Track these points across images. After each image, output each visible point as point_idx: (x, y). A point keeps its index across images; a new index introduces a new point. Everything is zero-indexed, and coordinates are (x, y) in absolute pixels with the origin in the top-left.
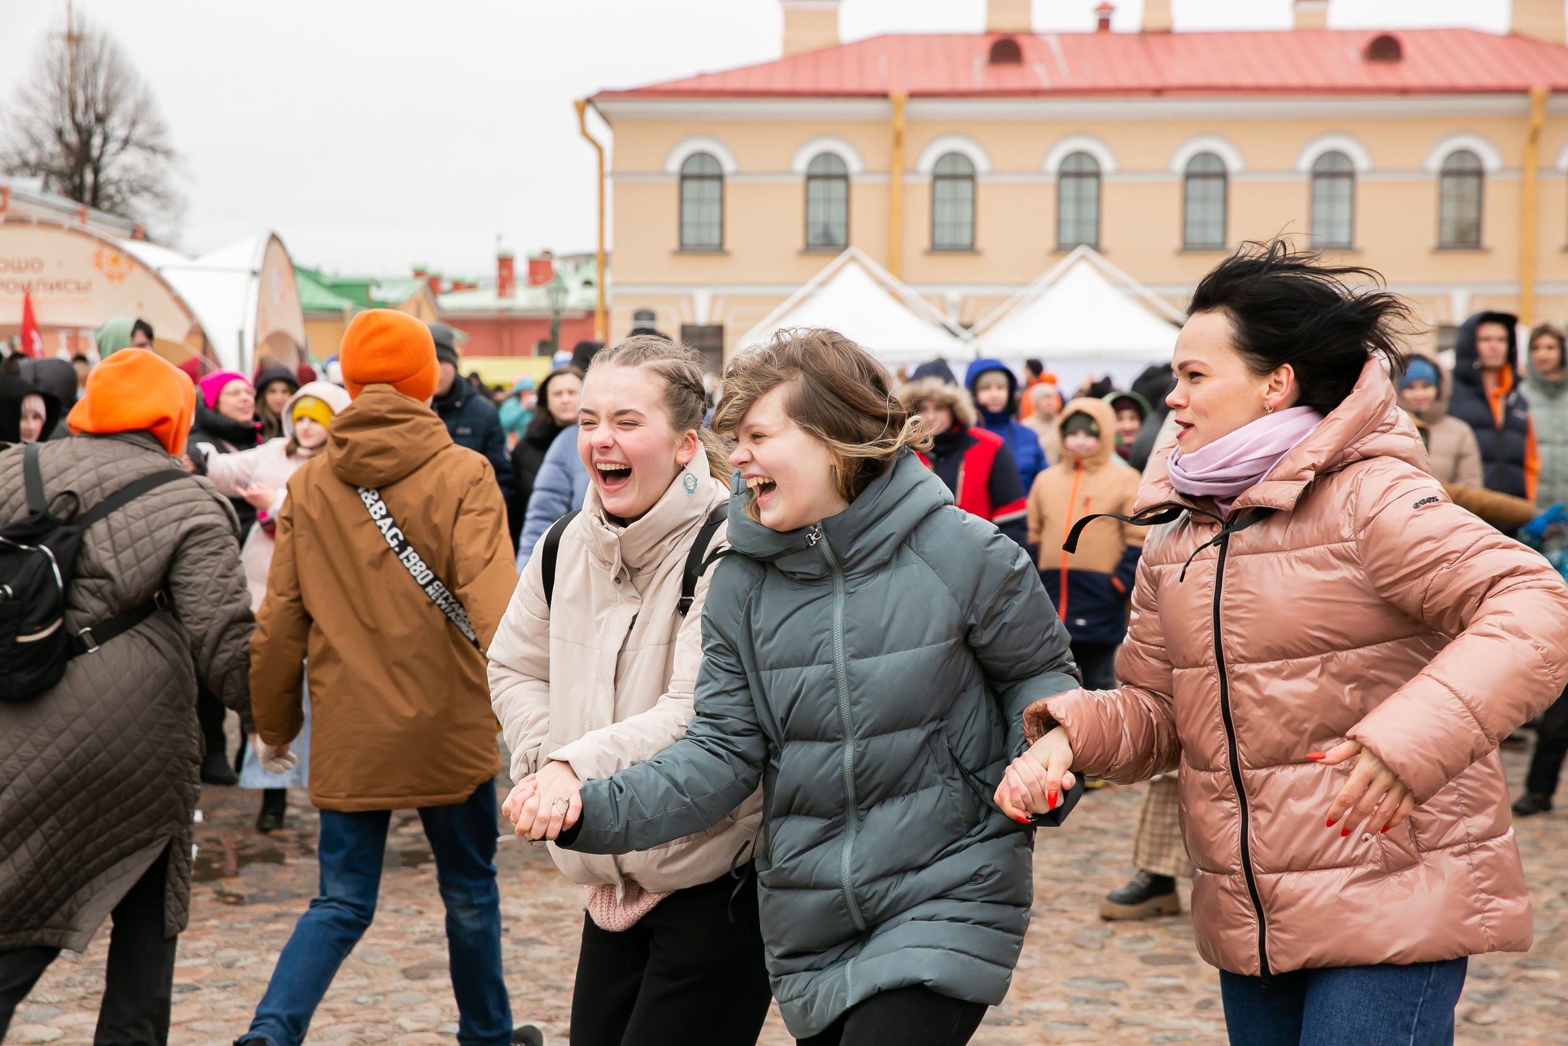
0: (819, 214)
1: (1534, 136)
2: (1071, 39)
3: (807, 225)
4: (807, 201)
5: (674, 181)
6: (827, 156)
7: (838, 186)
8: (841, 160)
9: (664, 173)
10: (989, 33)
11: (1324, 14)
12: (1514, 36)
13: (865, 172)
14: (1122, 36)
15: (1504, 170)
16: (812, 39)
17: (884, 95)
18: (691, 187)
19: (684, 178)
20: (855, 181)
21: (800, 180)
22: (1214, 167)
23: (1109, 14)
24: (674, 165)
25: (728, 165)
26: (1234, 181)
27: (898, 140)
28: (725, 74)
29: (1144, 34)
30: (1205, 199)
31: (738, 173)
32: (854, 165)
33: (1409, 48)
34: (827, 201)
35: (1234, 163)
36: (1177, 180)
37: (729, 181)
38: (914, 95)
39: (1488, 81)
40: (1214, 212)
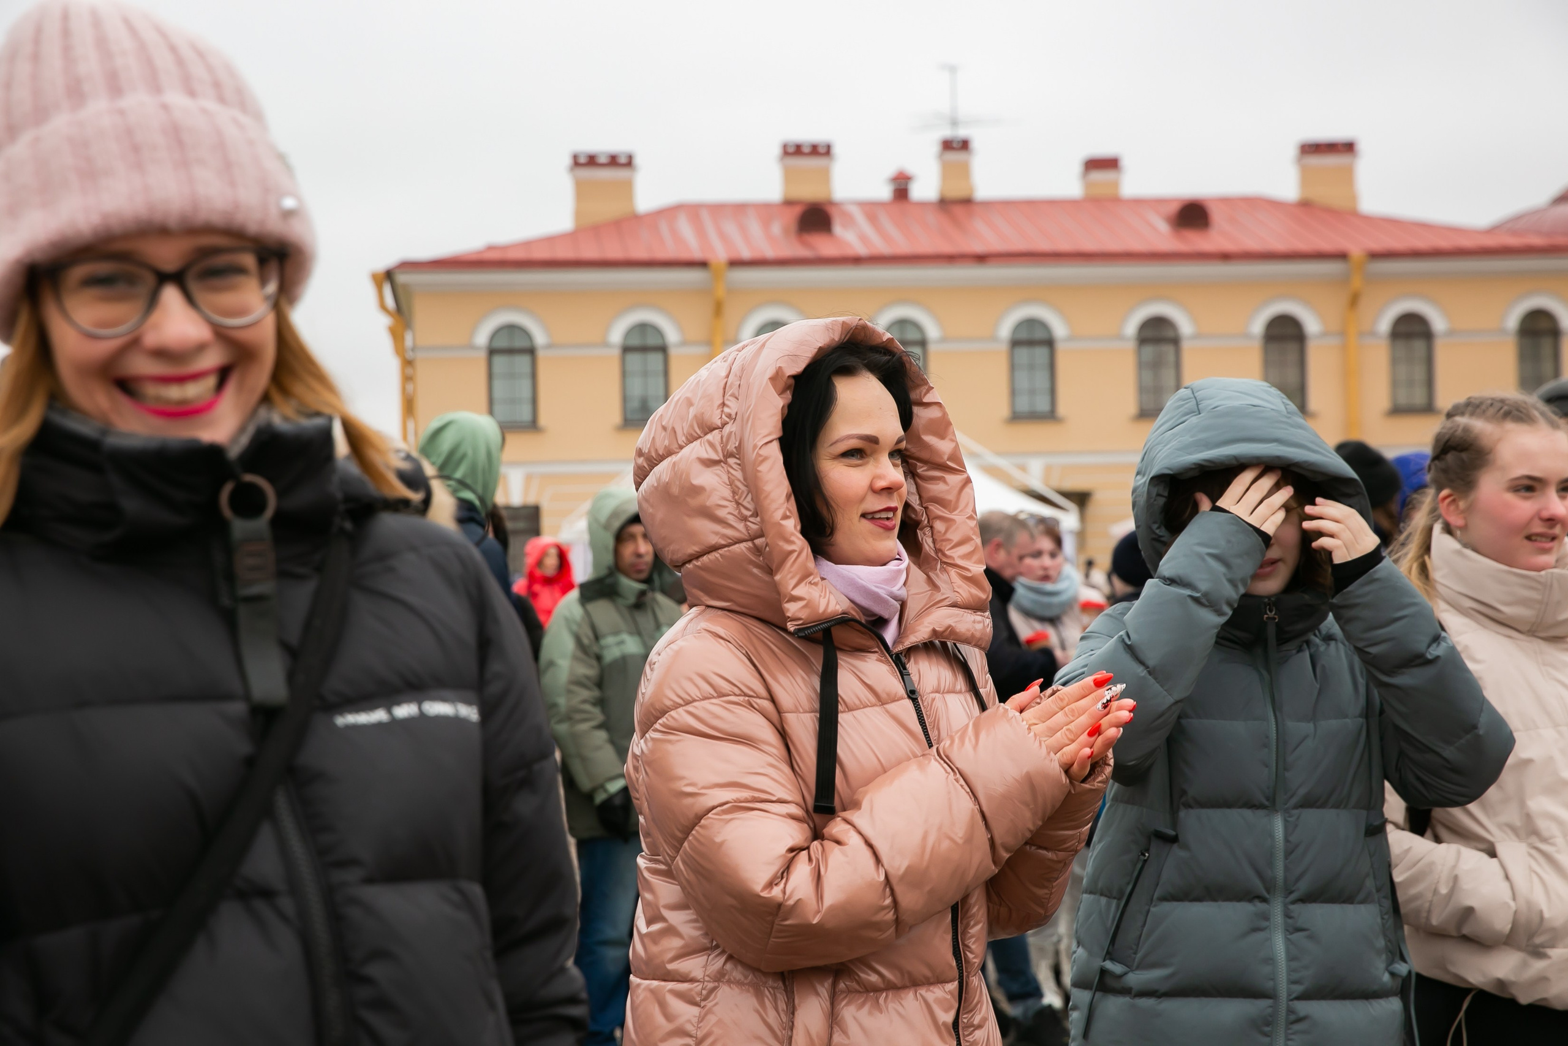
0: (636, 389)
1: (1354, 300)
2: (871, 208)
3: (625, 399)
4: (624, 374)
5: (483, 355)
6: (643, 328)
7: (655, 359)
8: (657, 331)
9: (472, 347)
10: (788, 203)
11: (1116, 185)
12: (1305, 204)
13: (684, 343)
14: (923, 205)
15: (1325, 334)
16: (606, 210)
17: (703, 264)
18: (499, 361)
19: (492, 352)
20: (673, 352)
21: (616, 352)
22: (1039, 335)
23: (907, 184)
24: (482, 338)
25: (540, 338)
26: (1061, 347)
27: (718, 309)
28: (528, 244)
29: (944, 204)
30: (1031, 367)
31: (550, 346)
32: (672, 335)
33: (1217, 216)
34: (645, 374)
35: (1059, 329)
36: (1003, 347)
37: (541, 354)
38: (736, 263)
39: (1279, 246)
40: (1041, 380)
